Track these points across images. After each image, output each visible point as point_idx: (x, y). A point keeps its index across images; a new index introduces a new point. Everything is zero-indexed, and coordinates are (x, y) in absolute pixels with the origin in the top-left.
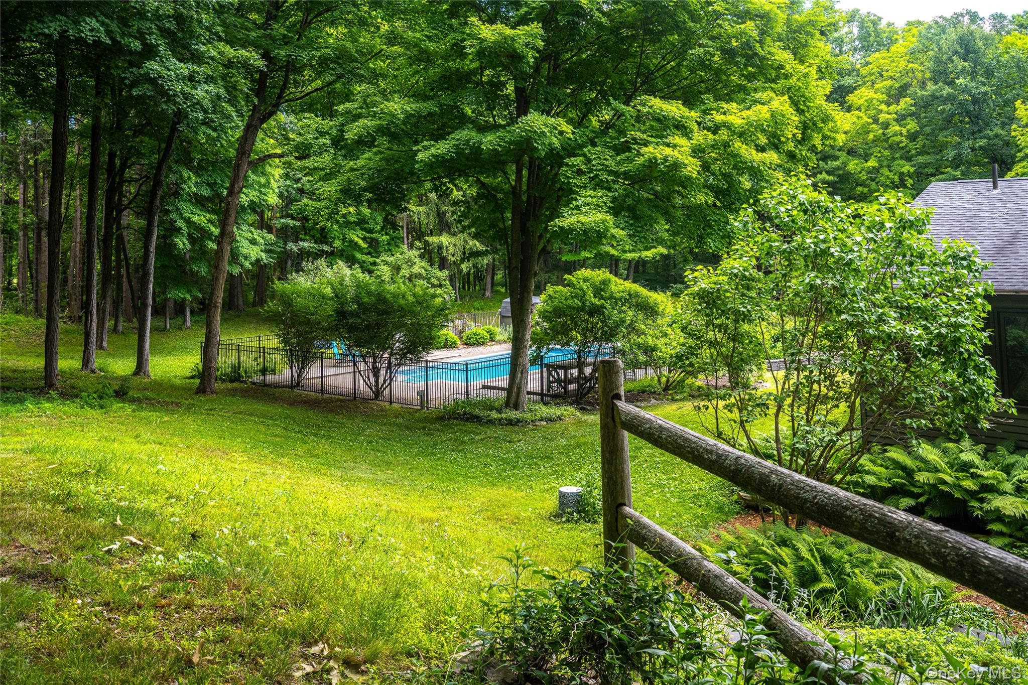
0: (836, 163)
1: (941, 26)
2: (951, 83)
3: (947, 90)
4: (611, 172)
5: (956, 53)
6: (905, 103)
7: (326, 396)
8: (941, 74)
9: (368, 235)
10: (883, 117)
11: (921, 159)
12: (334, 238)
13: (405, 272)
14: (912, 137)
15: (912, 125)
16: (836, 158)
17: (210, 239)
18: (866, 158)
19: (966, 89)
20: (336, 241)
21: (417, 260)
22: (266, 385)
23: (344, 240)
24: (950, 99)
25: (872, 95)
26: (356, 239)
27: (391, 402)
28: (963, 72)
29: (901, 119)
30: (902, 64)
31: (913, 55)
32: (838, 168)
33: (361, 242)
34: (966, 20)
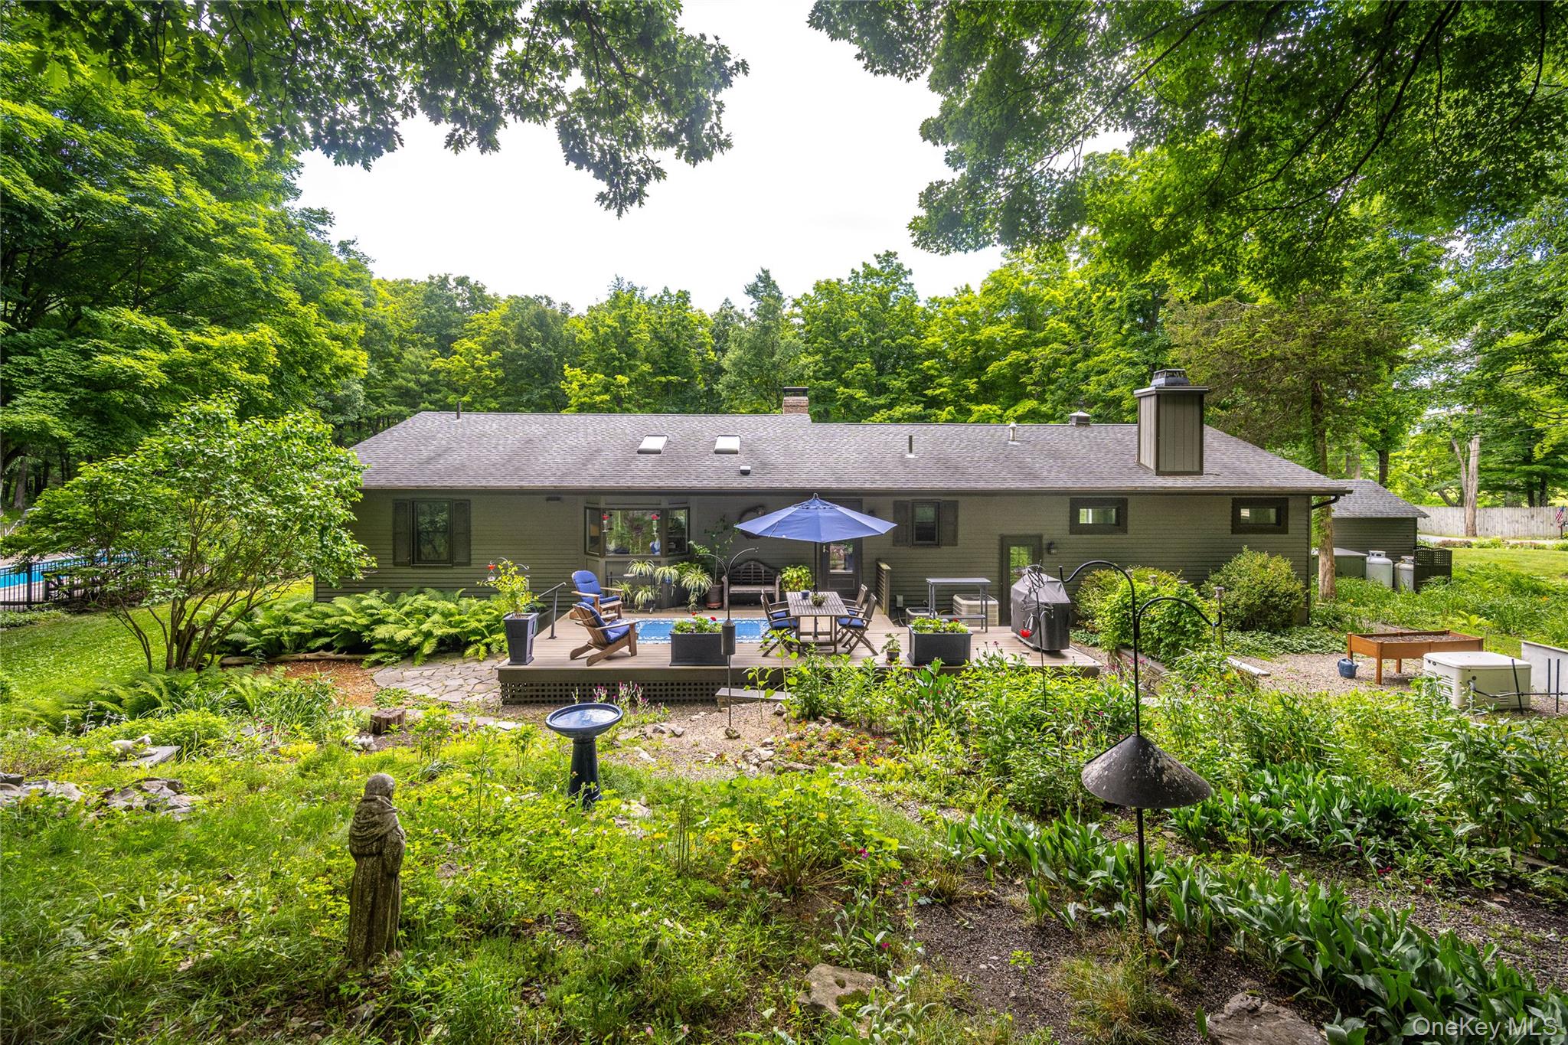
0: (438, 396)
1: (527, 301)
2: (528, 346)
3: (525, 350)
4: (70, 376)
5: (533, 324)
6: (496, 354)
8: (522, 338)
10: (478, 363)
11: (504, 399)
14: (499, 382)
15: (500, 373)
16: (439, 392)
18: (464, 394)
19: (538, 351)
24: (526, 357)
25: (470, 344)
28: (537, 339)
29: (492, 366)
30: (495, 326)
31: (505, 320)
32: (440, 400)
34: (544, 302)
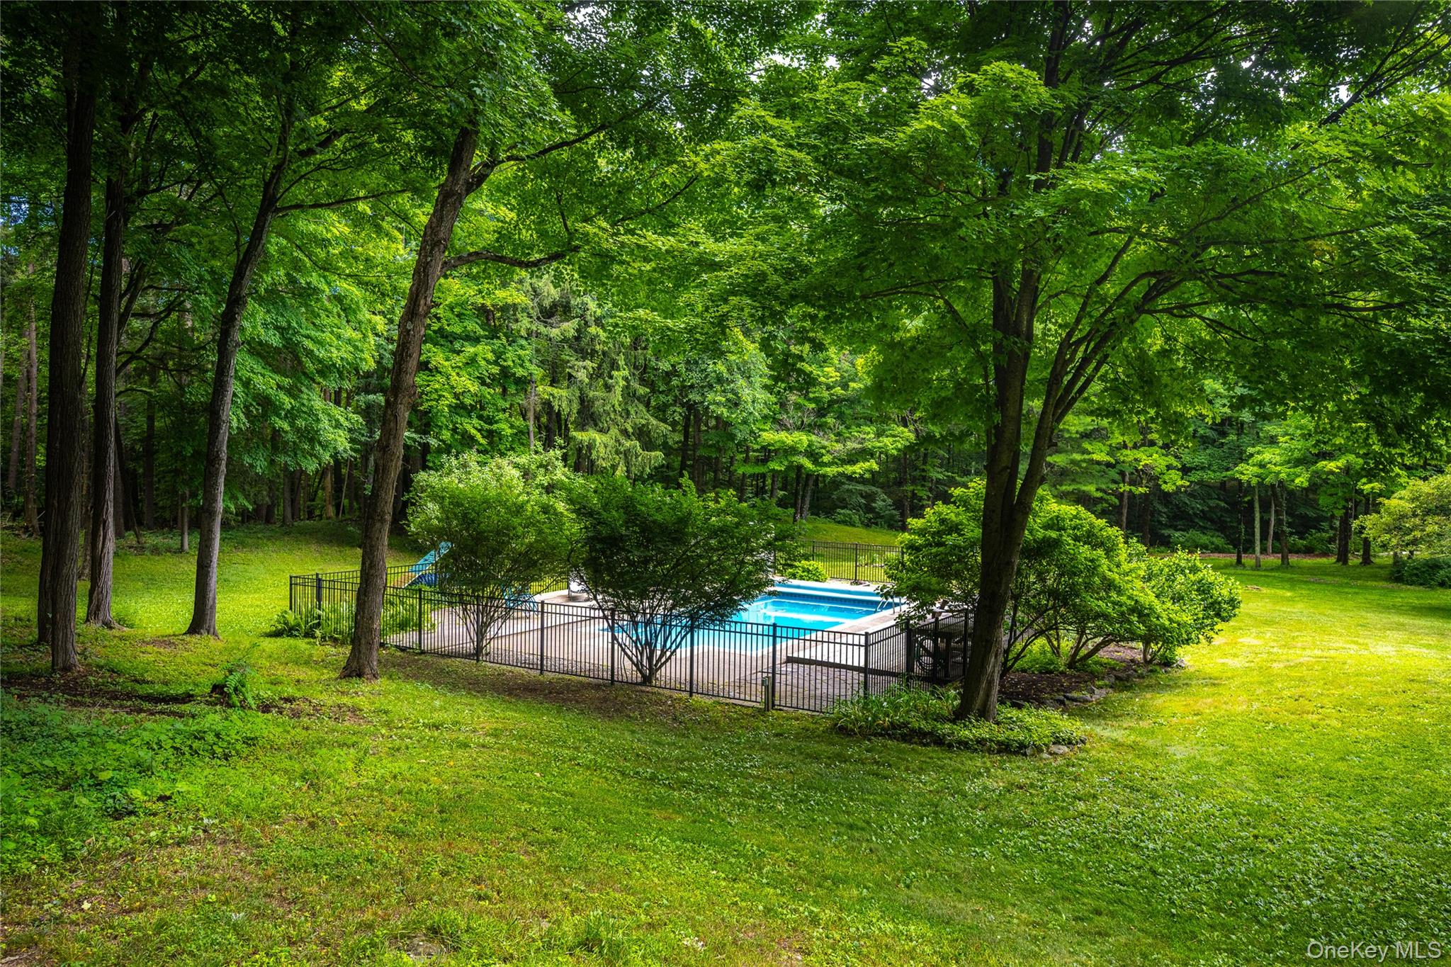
7: (550, 676)
9: (487, 427)
12: (441, 428)
13: (542, 479)
17: (278, 416)
20: (444, 432)
21: (560, 464)
22: (423, 652)
23: (455, 430)
26: (473, 432)
27: (691, 693)
33: (478, 436)
